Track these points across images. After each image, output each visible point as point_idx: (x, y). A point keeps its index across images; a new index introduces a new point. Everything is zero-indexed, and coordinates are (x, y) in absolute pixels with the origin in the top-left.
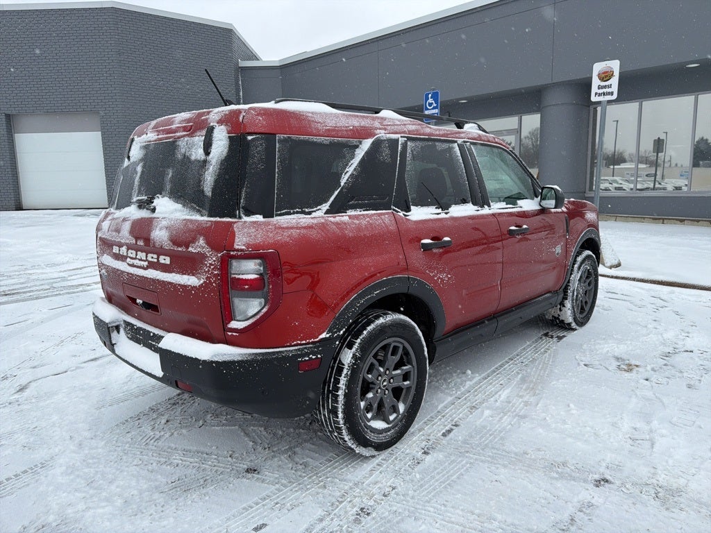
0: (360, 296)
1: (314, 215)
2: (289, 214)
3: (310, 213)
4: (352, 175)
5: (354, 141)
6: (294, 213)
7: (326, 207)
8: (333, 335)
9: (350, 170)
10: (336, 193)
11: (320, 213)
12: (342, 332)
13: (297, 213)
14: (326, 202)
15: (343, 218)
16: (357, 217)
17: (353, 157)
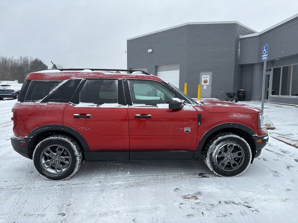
0: (39, 128)
1: (36, 102)
2: (28, 102)
3: (35, 102)
4: (54, 91)
5: (60, 81)
6: (30, 102)
7: (41, 100)
8: (29, 137)
9: (54, 90)
10: (46, 96)
11: (38, 102)
12: (31, 137)
13: (31, 101)
14: (42, 99)
15: (46, 104)
16: (50, 104)
17: (57, 85)
